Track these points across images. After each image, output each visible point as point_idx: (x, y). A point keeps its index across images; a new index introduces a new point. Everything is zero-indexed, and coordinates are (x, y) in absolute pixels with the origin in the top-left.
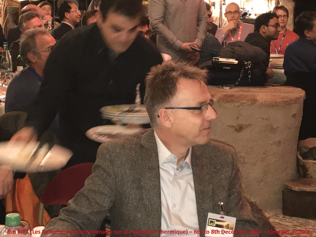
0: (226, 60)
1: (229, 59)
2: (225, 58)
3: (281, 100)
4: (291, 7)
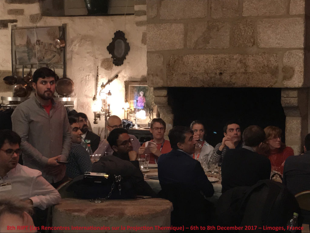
0: (97, 174)
1: (100, 173)
2: (96, 172)
3: (148, 213)
4: (171, 119)
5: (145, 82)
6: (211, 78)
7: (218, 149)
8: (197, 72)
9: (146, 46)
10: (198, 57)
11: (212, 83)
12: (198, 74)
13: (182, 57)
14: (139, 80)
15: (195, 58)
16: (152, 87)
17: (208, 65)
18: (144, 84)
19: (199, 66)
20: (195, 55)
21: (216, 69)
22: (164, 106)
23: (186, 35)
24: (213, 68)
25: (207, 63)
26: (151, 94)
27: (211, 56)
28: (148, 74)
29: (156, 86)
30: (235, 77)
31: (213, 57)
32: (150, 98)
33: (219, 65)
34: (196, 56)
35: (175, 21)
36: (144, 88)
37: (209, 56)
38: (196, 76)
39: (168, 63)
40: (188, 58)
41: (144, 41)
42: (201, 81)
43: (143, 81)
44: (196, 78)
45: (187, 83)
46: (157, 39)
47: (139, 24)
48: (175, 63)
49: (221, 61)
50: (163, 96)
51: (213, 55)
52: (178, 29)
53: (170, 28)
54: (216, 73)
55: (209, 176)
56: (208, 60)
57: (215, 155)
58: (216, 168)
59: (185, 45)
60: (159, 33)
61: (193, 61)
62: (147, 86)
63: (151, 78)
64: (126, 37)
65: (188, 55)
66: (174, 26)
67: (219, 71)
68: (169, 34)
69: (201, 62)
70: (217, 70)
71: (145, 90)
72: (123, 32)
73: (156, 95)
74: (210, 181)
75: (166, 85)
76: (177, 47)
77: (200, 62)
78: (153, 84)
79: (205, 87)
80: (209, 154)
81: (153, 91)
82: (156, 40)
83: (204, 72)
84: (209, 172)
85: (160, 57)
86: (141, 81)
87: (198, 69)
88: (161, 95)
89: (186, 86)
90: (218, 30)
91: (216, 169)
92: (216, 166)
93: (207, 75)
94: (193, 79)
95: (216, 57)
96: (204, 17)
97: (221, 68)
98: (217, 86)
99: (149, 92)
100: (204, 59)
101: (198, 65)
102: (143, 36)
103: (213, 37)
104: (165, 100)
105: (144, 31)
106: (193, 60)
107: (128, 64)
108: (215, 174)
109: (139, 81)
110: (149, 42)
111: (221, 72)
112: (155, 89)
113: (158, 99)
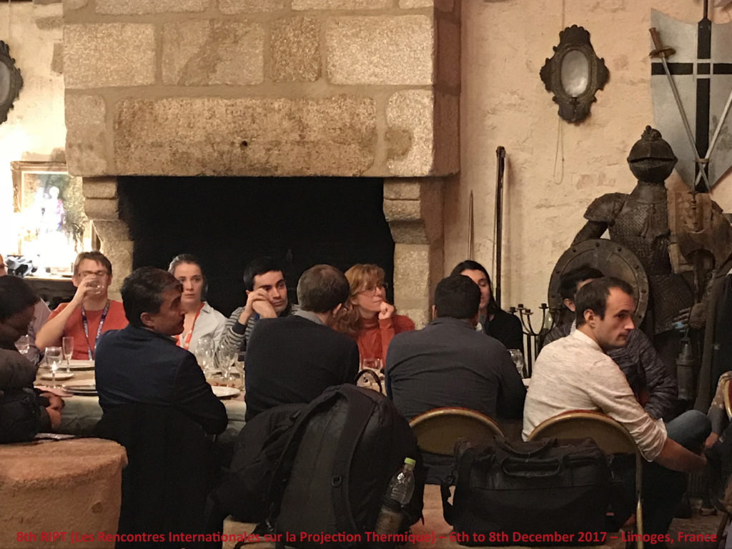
4: (127, 251)
5: (63, 164)
6: (222, 154)
7: (237, 320)
8: (187, 140)
9: (62, 78)
10: (189, 105)
11: (224, 165)
12: (191, 144)
13: (151, 104)
14: (48, 160)
15: (181, 105)
16: (78, 176)
17: (215, 123)
18: (60, 170)
19: (192, 125)
20: (182, 101)
21: (233, 133)
22: (108, 222)
23: (159, 51)
24: (227, 132)
25: (210, 118)
26: (78, 194)
27: (220, 102)
28: (69, 145)
29: (88, 174)
30: (277, 152)
31: (226, 105)
32: (76, 203)
33: (240, 122)
34: (184, 102)
35: (134, 18)
36: (61, 178)
37: (215, 103)
38: (184, 149)
39: (117, 118)
40: (165, 107)
41: (57, 66)
42: (198, 160)
43: (56, 162)
44: (187, 153)
45: (165, 166)
46: (88, 60)
47: (46, 23)
48: (134, 117)
49: (245, 114)
50: (106, 198)
51: (225, 101)
52: (140, 37)
53: (121, 35)
54: (233, 143)
55: (217, 385)
56: (214, 112)
57: (229, 334)
58: (233, 365)
59: (158, 76)
60: (93, 47)
61: (178, 114)
62: (66, 173)
63: (77, 154)
64: (13, 54)
65: (165, 101)
66: (130, 30)
67: (239, 138)
68: (117, 50)
69: (196, 116)
70: (235, 136)
71: (62, 183)
72: (6, 43)
73: (89, 196)
74: (218, 396)
75: (113, 172)
76: (139, 80)
77: (194, 117)
78: (80, 168)
79: (208, 175)
80: (214, 333)
81: (83, 186)
82: (88, 62)
83: (205, 141)
84: (218, 376)
85: (96, 103)
86: (52, 162)
87: (189, 134)
88: (101, 196)
89: (160, 173)
90: (236, 42)
91: (233, 367)
92: (233, 361)
93: (213, 147)
94: (178, 156)
95: (233, 105)
96: (202, 10)
97: (244, 130)
98: (235, 173)
99: (74, 188)
100: (204, 110)
101: (189, 124)
102: (55, 52)
103: (224, 58)
104: (111, 206)
105: (59, 42)
106: (177, 111)
107: (18, 120)
108: (231, 378)
109: (48, 162)
110: (69, 66)
111: (246, 140)
112: (87, 180)
113: (95, 205)
